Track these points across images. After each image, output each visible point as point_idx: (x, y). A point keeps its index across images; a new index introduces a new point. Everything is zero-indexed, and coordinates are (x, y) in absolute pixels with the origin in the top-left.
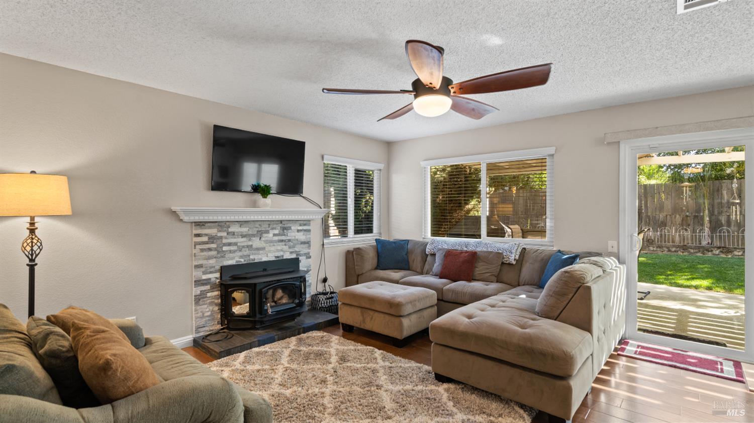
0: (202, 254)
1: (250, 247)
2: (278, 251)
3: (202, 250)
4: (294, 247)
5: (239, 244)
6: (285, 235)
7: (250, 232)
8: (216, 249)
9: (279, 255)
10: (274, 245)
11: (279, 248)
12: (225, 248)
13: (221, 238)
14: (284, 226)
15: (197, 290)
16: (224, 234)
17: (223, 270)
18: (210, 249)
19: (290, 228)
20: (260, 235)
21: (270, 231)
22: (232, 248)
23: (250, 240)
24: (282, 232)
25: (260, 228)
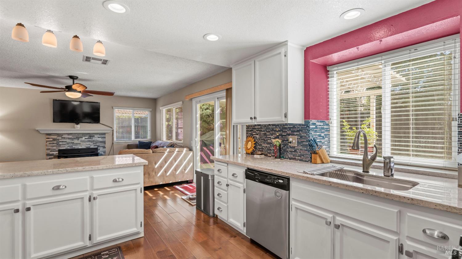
0: (50, 145)
1: (73, 143)
2: (88, 145)
3: (50, 144)
4: (96, 143)
5: (67, 142)
6: (91, 139)
7: (73, 138)
8: (56, 143)
10: (85, 143)
11: (88, 144)
12: (60, 143)
13: (59, 139)
14: (91, 136)
16: (61, 138)
17: (60, 151)
18: (53, 143)
19: (94, 136)
20: (78, 138)
21: (83, 137)
22: (64, 143)
23: (73, 140)
24: (89, 137)
25: (78, 136)
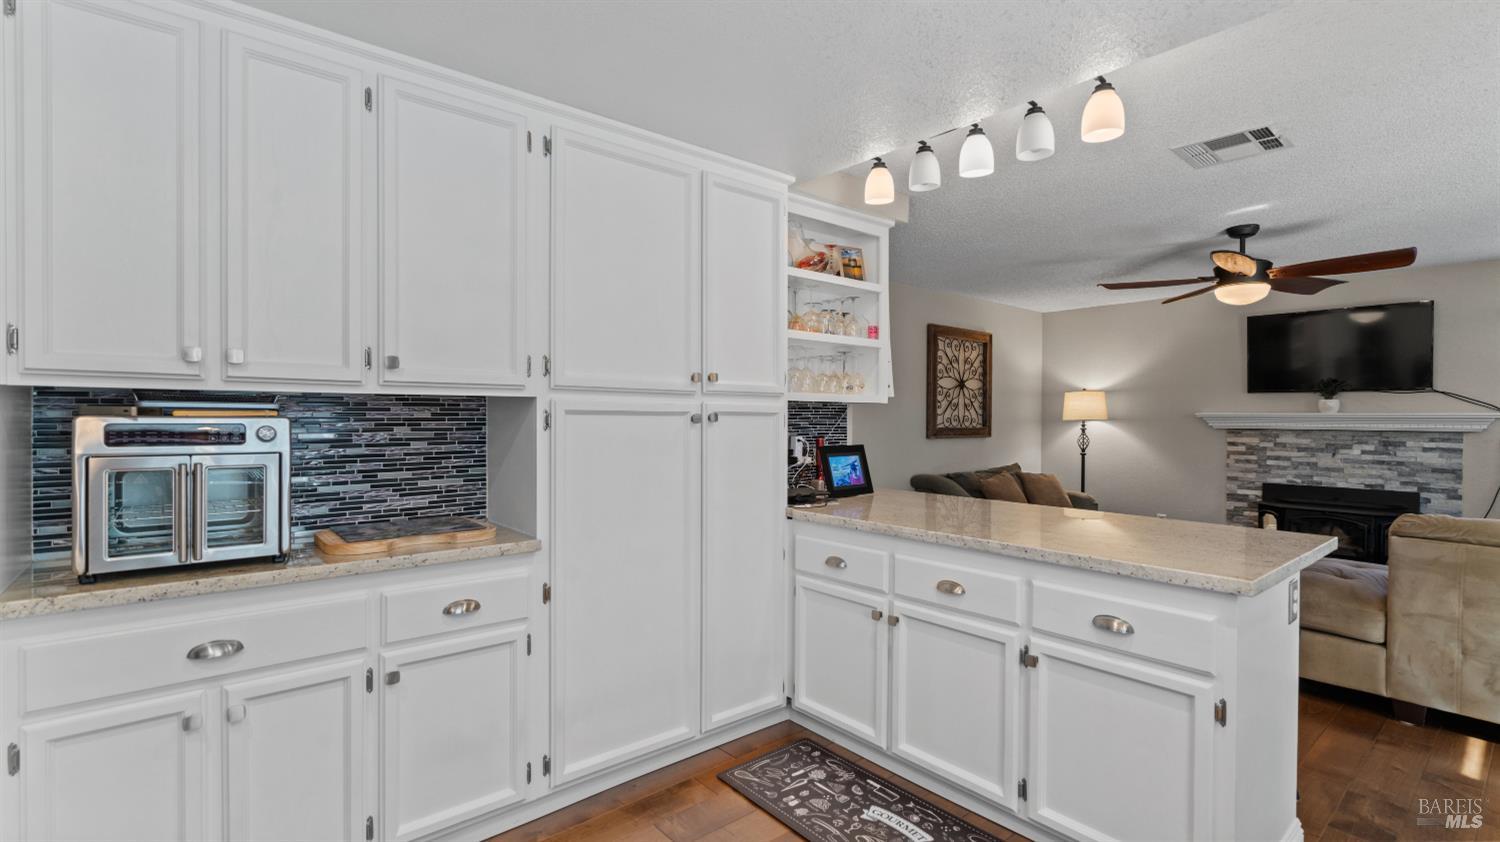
0: (1238, 465)
1: (1314, 466)
2: (1371, 476)
3: (1237, 461)
4: (1411, 474)
5: (1294, 459)
6: (1389, 454)
7: (1313, 445)
8: (1256, 462)
9: (1373, 483)
10: (1363, 468)
11: (1374, 472)
12: (1269, 462)
13: (1265, 449)
14: (1388, 441)
15: (1232, 505)
16: (1271, 445)
17: (1267, 488)
18: (1248, 461)
19: (1403, 444)
20: (1333, 449)
21: (1355, 446)
22: (1281, 463)
23: (1313, 456)
24: (1381, 448)
25: (1335, 441)
